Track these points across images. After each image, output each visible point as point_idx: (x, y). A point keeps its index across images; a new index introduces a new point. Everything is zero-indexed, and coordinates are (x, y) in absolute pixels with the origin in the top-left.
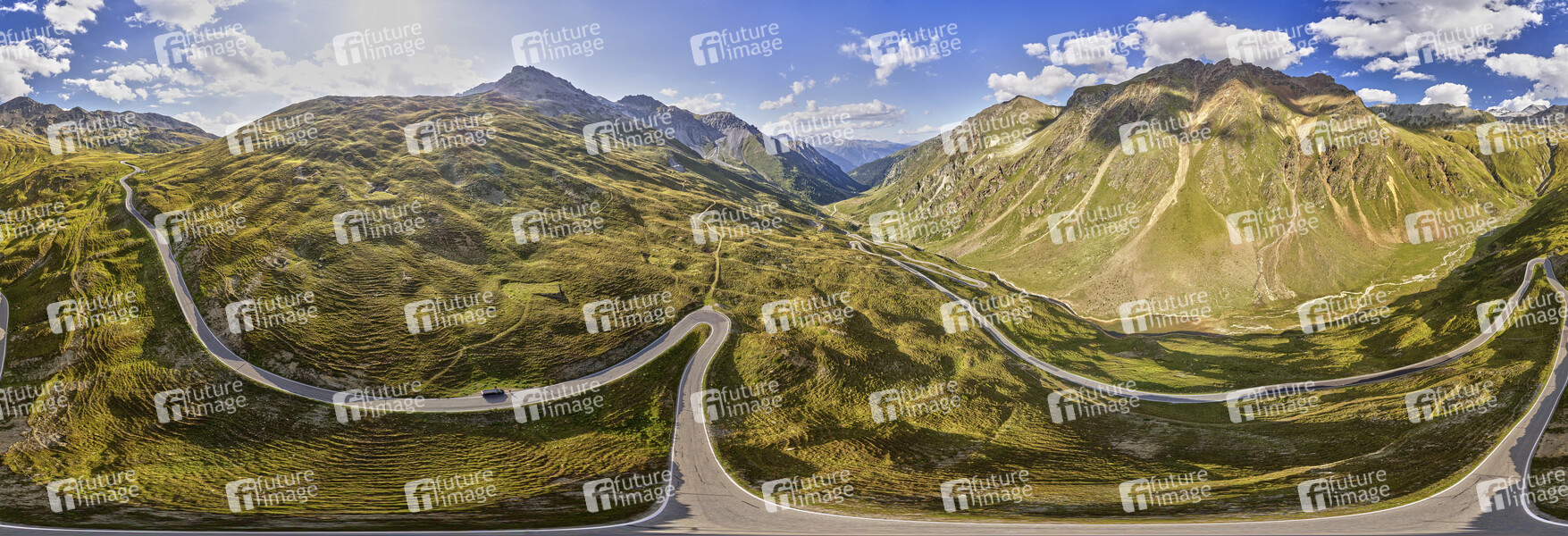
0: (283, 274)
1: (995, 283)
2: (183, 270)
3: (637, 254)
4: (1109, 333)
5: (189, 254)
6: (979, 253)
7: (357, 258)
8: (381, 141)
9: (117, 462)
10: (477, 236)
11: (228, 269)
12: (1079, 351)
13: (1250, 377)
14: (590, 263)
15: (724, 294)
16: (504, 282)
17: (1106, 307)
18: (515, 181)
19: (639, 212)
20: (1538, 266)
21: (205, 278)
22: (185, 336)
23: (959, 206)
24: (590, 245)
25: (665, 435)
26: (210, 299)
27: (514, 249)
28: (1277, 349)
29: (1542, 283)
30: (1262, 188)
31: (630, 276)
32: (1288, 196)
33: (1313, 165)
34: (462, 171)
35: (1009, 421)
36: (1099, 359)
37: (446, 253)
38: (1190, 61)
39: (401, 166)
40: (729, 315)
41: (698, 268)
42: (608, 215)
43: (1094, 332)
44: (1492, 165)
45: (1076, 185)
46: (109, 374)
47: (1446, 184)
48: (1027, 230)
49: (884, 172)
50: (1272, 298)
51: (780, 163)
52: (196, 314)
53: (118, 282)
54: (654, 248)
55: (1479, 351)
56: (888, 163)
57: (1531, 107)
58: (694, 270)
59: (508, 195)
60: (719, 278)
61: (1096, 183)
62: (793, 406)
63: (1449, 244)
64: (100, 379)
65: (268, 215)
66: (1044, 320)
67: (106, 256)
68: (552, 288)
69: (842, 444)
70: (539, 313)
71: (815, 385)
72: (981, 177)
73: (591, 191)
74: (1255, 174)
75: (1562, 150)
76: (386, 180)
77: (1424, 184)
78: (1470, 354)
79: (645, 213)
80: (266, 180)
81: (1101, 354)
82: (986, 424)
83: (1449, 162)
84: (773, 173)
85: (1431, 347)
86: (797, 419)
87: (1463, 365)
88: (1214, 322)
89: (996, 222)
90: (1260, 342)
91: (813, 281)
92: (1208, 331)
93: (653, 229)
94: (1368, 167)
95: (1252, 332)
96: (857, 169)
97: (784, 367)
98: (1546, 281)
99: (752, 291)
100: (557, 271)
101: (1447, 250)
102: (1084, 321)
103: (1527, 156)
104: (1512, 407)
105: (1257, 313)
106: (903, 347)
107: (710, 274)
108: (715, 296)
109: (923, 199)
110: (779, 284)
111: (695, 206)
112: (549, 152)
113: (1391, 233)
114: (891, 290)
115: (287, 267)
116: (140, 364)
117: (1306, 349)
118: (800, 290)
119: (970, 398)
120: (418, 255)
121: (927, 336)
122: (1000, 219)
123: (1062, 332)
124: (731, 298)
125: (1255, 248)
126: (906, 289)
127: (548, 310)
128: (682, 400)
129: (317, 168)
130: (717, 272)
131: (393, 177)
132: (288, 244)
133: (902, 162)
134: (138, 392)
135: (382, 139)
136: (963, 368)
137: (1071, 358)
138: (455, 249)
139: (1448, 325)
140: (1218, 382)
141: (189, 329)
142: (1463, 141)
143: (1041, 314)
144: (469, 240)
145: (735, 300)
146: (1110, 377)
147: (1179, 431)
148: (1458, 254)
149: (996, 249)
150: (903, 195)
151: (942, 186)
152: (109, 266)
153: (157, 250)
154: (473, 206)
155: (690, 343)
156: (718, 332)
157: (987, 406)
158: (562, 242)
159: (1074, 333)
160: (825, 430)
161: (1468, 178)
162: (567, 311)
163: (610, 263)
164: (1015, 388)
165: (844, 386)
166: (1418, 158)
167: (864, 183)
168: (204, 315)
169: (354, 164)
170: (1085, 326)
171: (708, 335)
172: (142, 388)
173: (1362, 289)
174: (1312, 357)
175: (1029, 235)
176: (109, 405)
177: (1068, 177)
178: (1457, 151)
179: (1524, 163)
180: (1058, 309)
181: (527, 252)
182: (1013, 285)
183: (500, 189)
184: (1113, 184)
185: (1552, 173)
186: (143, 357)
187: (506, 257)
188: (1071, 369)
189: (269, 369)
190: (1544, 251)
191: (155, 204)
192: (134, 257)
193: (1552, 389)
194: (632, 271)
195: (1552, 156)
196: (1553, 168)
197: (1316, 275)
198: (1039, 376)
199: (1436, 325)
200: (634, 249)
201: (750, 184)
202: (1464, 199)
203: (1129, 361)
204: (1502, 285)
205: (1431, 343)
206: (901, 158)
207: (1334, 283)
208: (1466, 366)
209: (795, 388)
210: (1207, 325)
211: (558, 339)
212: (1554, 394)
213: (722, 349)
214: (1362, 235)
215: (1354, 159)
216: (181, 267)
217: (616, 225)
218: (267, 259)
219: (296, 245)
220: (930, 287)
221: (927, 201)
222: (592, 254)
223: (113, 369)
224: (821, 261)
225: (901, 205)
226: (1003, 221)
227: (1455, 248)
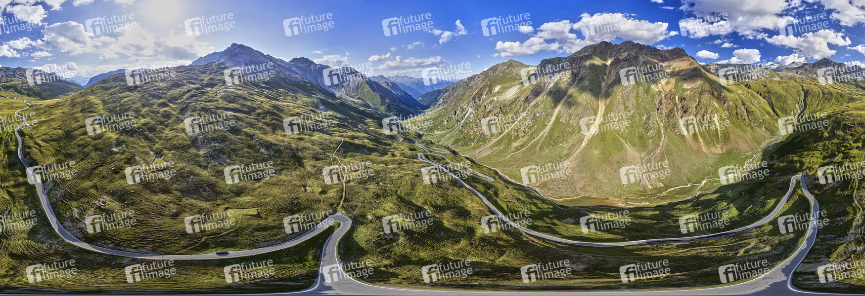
0: (105, 209)
1: (497, 177)
2: (50, 200)
3: (300, 186)
4: (560, 206)
5: (53, 192)
6: (488, 157)
7: (146, 203)
8: (159, 119)
9: (15, 274)
10: (212, 186)
11: (75, 204)
12: (543, 220)
13: (638, 234)
14: (274, 197)
15: (348, 205)
16: (226, 209)
17: (559, 192)
18: (233, 147)
19: (301, 158)
20: (797, 180)
21: (62, 207)
22: (51, 232)
23: (477, 128)
24: (274, 184)
25: (316, 264)
26: (65, 217)
27: (232, 192)
28: (652, 218)
29: (799, 192)
30: (645, 124)
31: (296, 202)
32: (659, 128)
33: (673, 109)
34: (204, 142)
35: (504, 256)
36: (555, 224)
37: (195, 196)
38: (605, 42)
39: (170, 140)
40: (350, 217)
41: (334, 192)
42: (284, 163)
43: (551, 207)
44: (772, 103)
45: (542, 119)
46: (9, 245)
47: (746, 117)
48: (515, 144)
49: (436, 98)
50: (650, 187)
51: (379, 97)
52: (57, 223)
53: (14, 203)
54: (309, 182)
55: (765, 226)
56: (439, 92)
57: (793, 63)
58: (331, 193)
59: (229, 157)
60: (345, 197)
61: (553, 119)
62: (386, 253)
63: (748, 154)
64: (4, 246)
65: (97, 175)
66: (524, 202)
67: (7, 187)
68: (253, 211)
69: (412, 266)
70: (246, 224)
71: (397, 245)
72: (490, 112)
73: (274, 148)
74: (641, 115)
75: (810, 93)
76: (161, 151)
77: (734, 118)
78: (759, 227)
79: (304, 158)
80: (96, 149)
81: (556, 221)
82: (492, 257)
83: (748, 104)
84: (375, 102)
85: (738, 222)
86: (388, 258)
87: (756, 233)
88: (618, 201)
89: (498, 139)
90: (643, 213)
91: (397, 191)
92: (614, 205)
93: (309, 169)
94: (703, 110)
95: (639, 206)
96: (421, 96)
97: (381, 239)
98: (802, 191)
99: (364, 202)
100: (256, 203)
101: (747, 158)
102: (546, 200)
103: (791, 97)
104: (783, 253)
105: (642, 196)
106: (446, 223)
107: (340, 195)
108: (343, 207)
109: (458, 121)
110: (378, 196)
111: (332, 146)
112: (251, 118)
113: (716, 147)
114: (440, 192)
115: (107, 206)
116: (27, 241)
117: (668, 218)
118: (390, 198)
119: (483, 247)
120: (180, 199)
121: (460, 218)
122: (500, 137)
123: (534, 208)
124: (351, 207)
125: (641, 158)
126: (448, 189)
127: (252, 222)
128: (325, 252)
129: (124, 142)
130: (344, 193)
131: (165, 148)
132: (108, 194)
133: (446, 94)
134: (26, 252)
135: (159, 117)
136: (479, 232)
137: (539, 224)
138: (200, 194)
139: (747, 210)
140: (619, 237)
141: (54, 230)
142: (756, 88)
143: (522, 198)
144: (207, 189)
145: (353, 208)
146: (561, 234)
147: (597, 259)
148: (753, 160)
149: (498, 154)
150: (447, 118)
151: (468, 114)
152: (9, 193)
153: (35, 188)
154: (209, 166)
155: (330, 231)
156: (344, 225)
157: (492, 250)
158: (259, 184)
159: (540, 208)
160: (403, 262)
161: (758, 113)
162: (261, 222)
163: (285, 195)
164: (507, 241)
165: (414, 244)
166: (731, 103)
167: (425, 104)
168: (62, 224)
169: (144, 138)
170: (547, 204)
171: (339, 226)
172: (27, 250)
173: (700, 182)
174: (672, 224)
175: (516, 147)
176: (9, 256)
177: (538, 115)
178: (753, 96)
179: (789, 102)
180: (532, 194)
181: (239, 192)
182: (507, 177)
183: (224, 154)
184: (562, 120)
185: (805, 108)
186: (28, 238)
187: (228, 196)
188: (539, 231)
189: (98, 246)
190: (801, 170)
191: (34, 157)
192: (23, 189)
193: (805, 246)
194: (297, 198)
195: (805, 97)
196: (806, 104)
197: (674, 174)
198: (521, 234)
199: (740, 209)
200: (299, 183)
201: (363, 113)
202: (756, 126)
203: (570, 226)
204: (777, 189)
205: (738, 219)
206: (446, 91)
207: (685, 178)
208: (757, 233)
209: (387, 246)
210: (614, 202)
211: (257, 233)
212: (806, 249)
213: (347, 233)
214: (700, 149)
215: (696, 105)
216: (49, 198)
217: (288, 169)
218: (96, 202)
219: (112, 194)
220: (462, 186)
221: (460, 122)
222: (276, 191)
223: (12, 243)
224: (401, 177)
225: (445, 123)
226: (502, 139)
227: (751, 157)
